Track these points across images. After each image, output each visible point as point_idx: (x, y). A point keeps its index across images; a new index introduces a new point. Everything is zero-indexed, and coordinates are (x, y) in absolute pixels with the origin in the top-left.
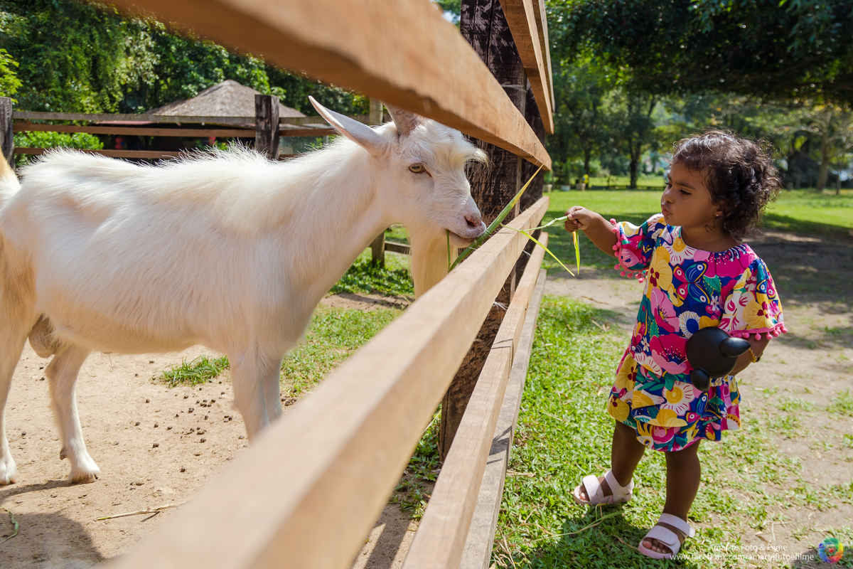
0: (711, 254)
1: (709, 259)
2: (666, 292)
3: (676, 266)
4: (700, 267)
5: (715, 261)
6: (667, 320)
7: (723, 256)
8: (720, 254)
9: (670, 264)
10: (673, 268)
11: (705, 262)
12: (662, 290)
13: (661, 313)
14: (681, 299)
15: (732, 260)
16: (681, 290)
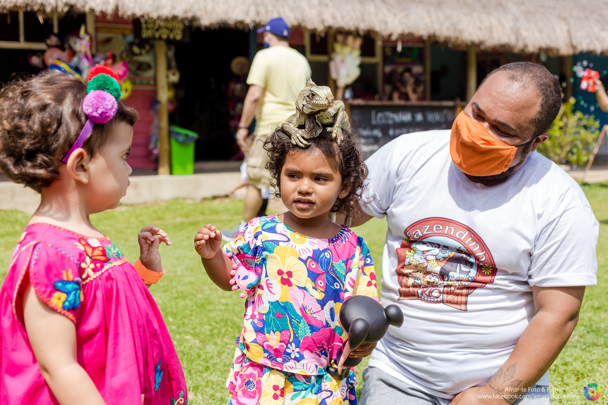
0: (328, 240)
1: (329, 245)
2: (305, 288)
3: (307, 259)
4: (327, 255)
6: (315, 316)
9: (300, 259)
10: (305, 262)
11: (328, 249)
12: (299, 288)
13: (307, 311)
14: (322, 291)
16: (319, 282)
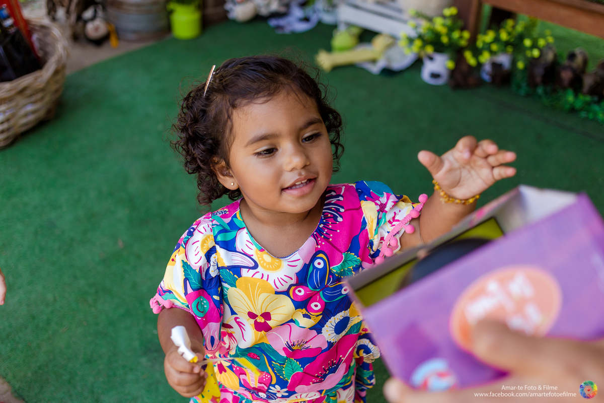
0: (313, 236)
1: (317, 244)
4: (319, 264)
5: (326, 239)
6: (308, 346)
7: (326, 225)
8: (321, 226)
9: (278, 292)
11: (318, 252)
14: (318, 315)
15: (340, 219)
16: (312, 305)
